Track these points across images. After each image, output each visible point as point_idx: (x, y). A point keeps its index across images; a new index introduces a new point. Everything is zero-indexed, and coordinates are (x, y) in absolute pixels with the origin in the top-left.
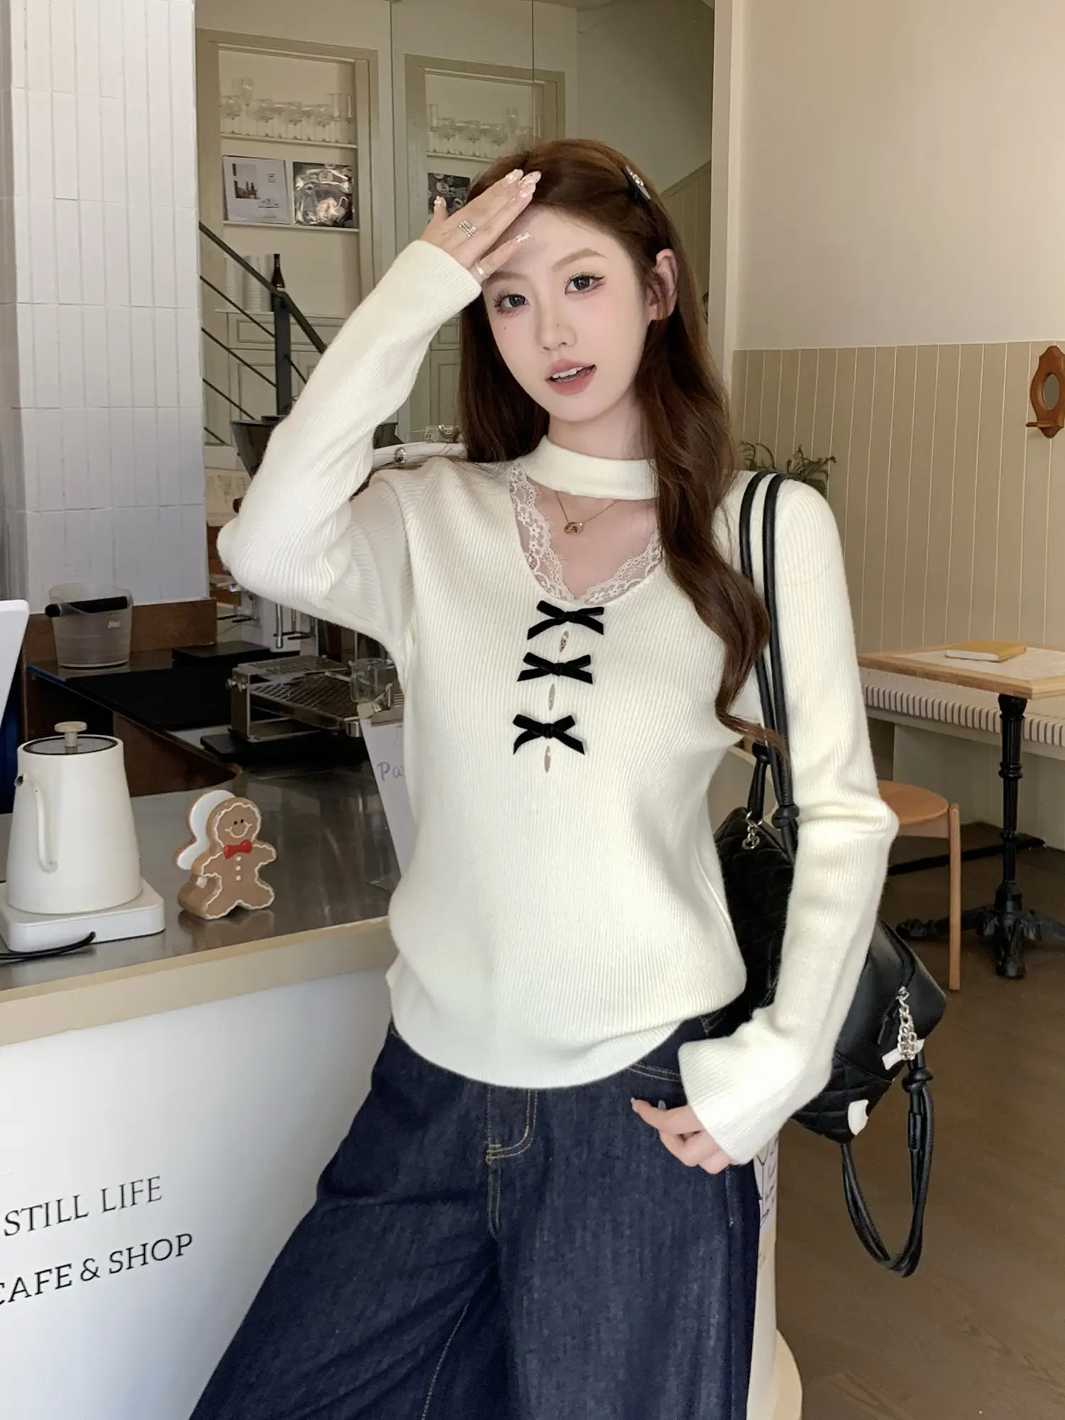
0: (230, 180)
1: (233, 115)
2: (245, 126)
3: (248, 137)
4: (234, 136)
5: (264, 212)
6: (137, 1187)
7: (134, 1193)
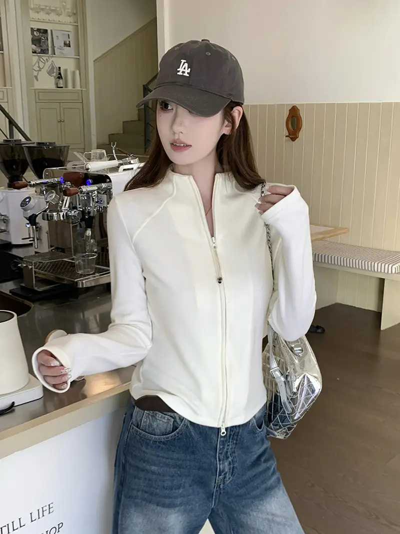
6: (44, 509)
7: (43, 511)
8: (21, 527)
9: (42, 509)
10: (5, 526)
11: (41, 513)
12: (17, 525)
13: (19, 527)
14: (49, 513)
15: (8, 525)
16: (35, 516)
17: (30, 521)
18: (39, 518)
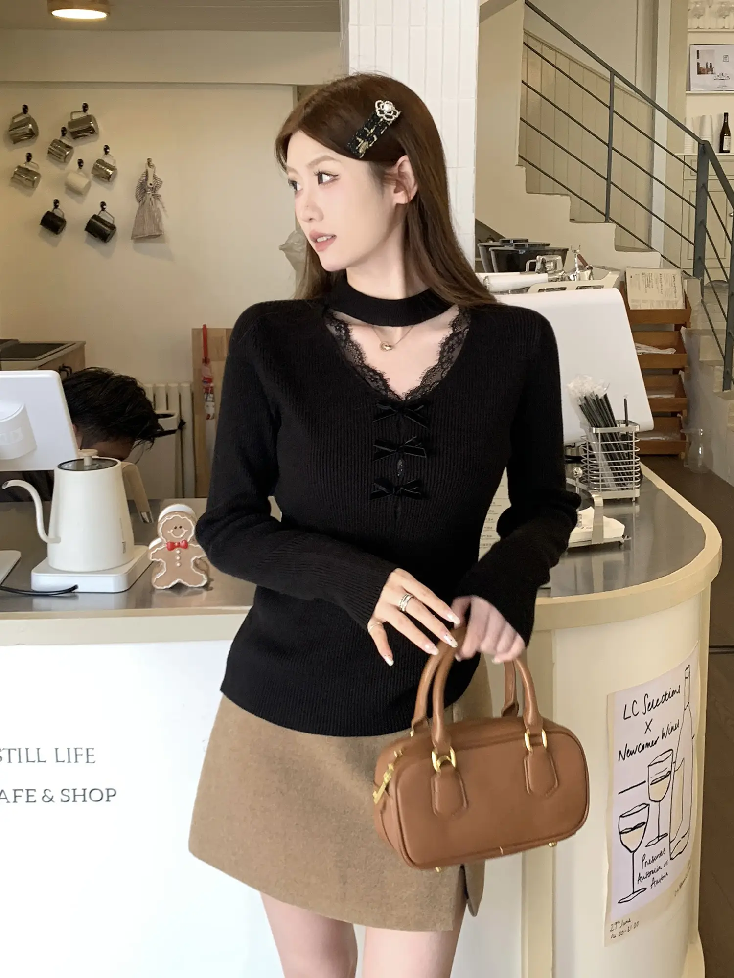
0: (694, 61)
1: (699, 16)
2: (708, 21)
3: (710, 30)
4: (699, 31)
5: (718, 83)
6: (79, 751)
7: (76, 755)
8: (39, 761)
9: (74, 750)
10: (15, 749)
11: (73, 755)
12: (33, 756)
13: (37, 761)
14: (88, 762)
15: (19, 749)
16: (63, 756)
17: (55, 761)
18: (69, 762)
